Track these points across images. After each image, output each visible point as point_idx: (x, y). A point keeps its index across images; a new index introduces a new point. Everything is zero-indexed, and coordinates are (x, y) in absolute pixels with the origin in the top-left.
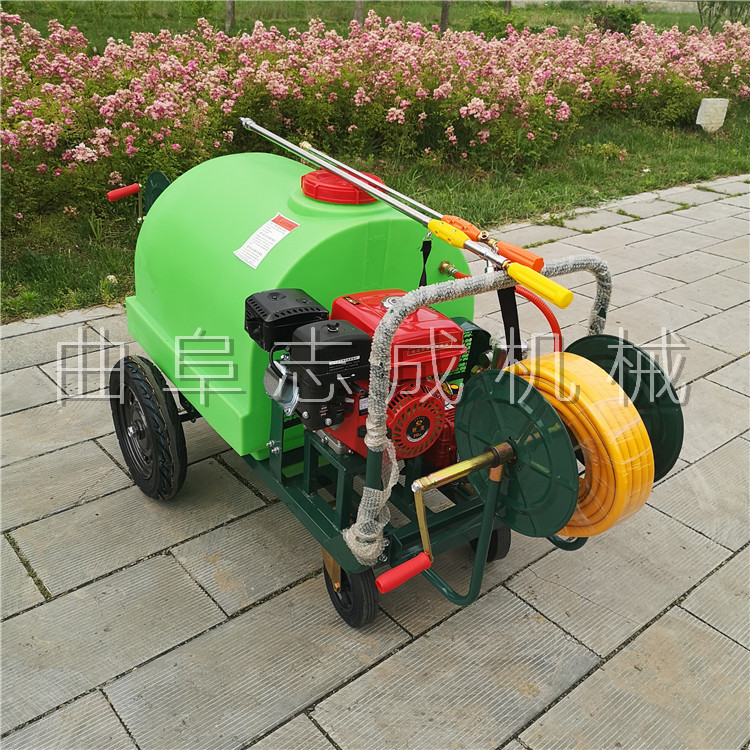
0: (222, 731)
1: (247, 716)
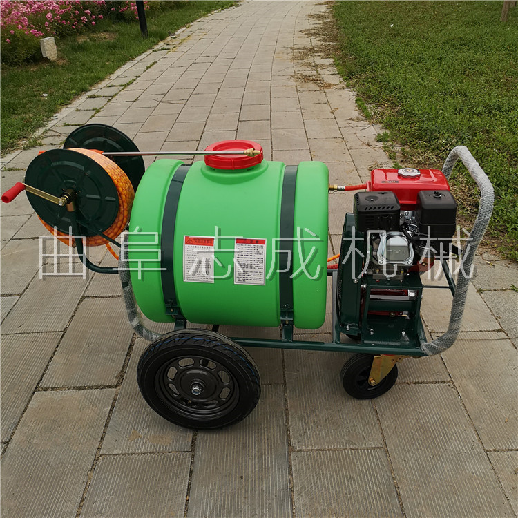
0: (272, 494)
1: (272, 478)
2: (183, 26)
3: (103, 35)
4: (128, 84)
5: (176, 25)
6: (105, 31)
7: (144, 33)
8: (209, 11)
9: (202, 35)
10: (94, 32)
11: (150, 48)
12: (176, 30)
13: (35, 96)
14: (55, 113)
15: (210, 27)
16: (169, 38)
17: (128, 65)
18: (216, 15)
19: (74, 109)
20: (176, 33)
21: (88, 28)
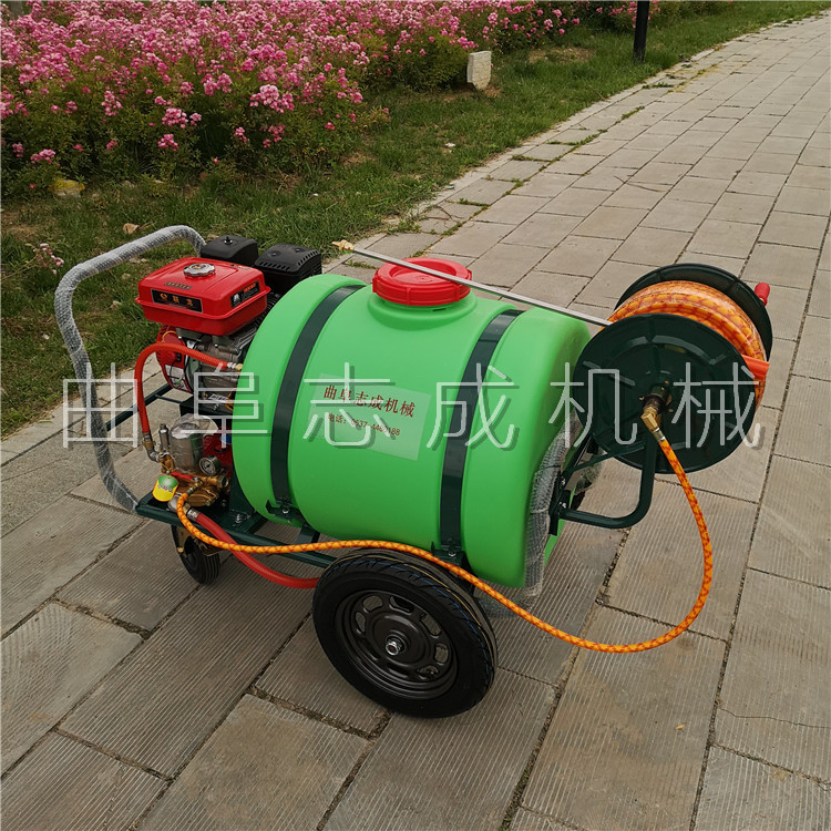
2: (709, 47)
3: (571, 51)
4: (583, 143)
5: (697, 44)
6: (576, 46)
7: (638, 55)
8: (764, 23)
9: (737, 66)
10: (559, 45)
11: (640, 81)
12: (695, 52)
13: (435, 145)
14: (455, 178)
15: (757, 52)
16: (678, 66)
17: (596, 107)
18: (775, 31)
19: (484, 175)
20: (694, 58)
21: (551, 38)
